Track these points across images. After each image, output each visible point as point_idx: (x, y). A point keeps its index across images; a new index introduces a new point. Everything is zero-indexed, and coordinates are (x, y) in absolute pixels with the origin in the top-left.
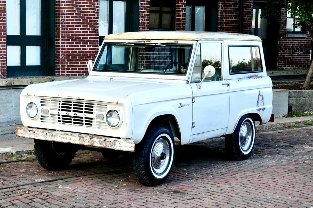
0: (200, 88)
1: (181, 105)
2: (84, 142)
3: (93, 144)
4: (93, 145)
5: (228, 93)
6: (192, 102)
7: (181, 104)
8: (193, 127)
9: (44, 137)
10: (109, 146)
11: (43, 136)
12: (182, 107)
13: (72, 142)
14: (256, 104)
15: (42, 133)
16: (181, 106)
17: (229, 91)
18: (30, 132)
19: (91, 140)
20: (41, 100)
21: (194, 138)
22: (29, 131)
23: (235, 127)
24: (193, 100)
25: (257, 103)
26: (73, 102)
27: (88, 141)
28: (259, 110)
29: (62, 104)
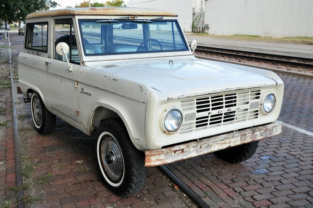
2: (246, 140)
3: (255, 138)
4: (256, 140)
9: (197, 152)
10: (269, 134)
11: (195, 151)
13: (232, 145)
15: (194, 148)
18: (177, 152)
19: (253, 135)
20: (182, 102)
22: (175, 151)
26: (224, 96)
27: (249, 137)
29: (212, 101)
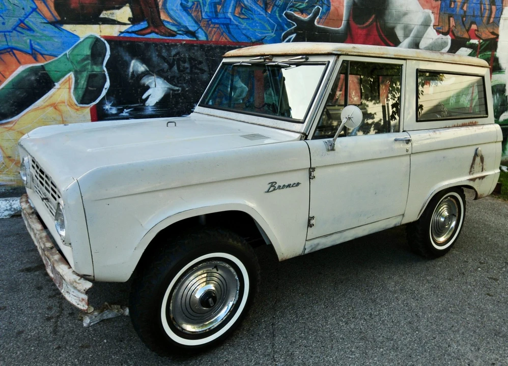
0: (333, 149)
1: (272, 186)
5: (406, 155)
6: (310, 178)
7: (273, 184)
8: (310, 225)
12: (274, 190)
14: (469, 171)
16: (272, 188)
17: (410, 152)
21: (318, 244)
23: (421, 211)
24: (310, 174)
25: (471, 168)
28: (473, 180)
